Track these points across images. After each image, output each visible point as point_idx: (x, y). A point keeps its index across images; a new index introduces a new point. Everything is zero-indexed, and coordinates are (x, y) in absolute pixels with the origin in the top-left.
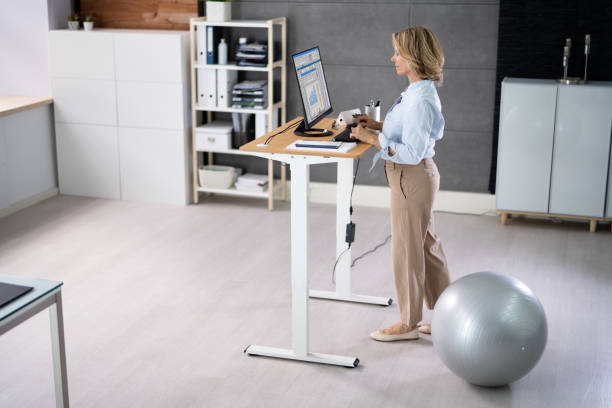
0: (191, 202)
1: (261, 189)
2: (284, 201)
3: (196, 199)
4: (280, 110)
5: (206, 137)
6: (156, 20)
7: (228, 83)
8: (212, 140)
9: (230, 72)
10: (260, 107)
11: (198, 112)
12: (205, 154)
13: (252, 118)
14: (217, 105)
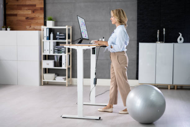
0: (41, 85)
1: (64, 80)
2: (71, 85)
3: (42, 84)
4: (70, 55)
5: (46, 63)
6: (31, 28)
7: (53, 46)
8: (48, 64)
9: (54, 42)
10: (64, 53)
11: (43, 55)
12: (45, 69)
13: (61, 57)
14: (50, 53)
